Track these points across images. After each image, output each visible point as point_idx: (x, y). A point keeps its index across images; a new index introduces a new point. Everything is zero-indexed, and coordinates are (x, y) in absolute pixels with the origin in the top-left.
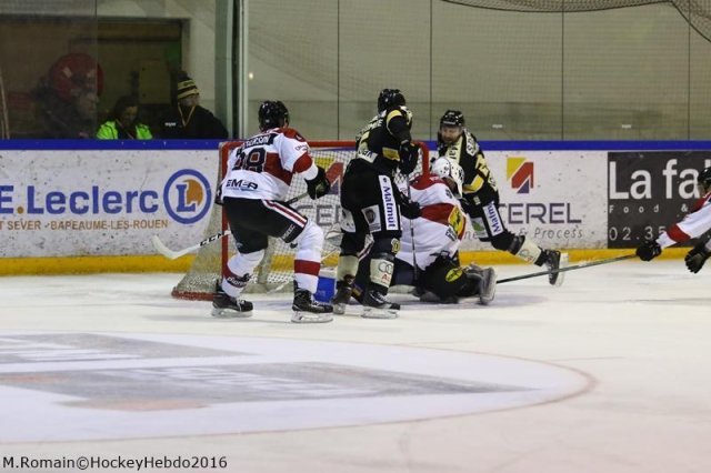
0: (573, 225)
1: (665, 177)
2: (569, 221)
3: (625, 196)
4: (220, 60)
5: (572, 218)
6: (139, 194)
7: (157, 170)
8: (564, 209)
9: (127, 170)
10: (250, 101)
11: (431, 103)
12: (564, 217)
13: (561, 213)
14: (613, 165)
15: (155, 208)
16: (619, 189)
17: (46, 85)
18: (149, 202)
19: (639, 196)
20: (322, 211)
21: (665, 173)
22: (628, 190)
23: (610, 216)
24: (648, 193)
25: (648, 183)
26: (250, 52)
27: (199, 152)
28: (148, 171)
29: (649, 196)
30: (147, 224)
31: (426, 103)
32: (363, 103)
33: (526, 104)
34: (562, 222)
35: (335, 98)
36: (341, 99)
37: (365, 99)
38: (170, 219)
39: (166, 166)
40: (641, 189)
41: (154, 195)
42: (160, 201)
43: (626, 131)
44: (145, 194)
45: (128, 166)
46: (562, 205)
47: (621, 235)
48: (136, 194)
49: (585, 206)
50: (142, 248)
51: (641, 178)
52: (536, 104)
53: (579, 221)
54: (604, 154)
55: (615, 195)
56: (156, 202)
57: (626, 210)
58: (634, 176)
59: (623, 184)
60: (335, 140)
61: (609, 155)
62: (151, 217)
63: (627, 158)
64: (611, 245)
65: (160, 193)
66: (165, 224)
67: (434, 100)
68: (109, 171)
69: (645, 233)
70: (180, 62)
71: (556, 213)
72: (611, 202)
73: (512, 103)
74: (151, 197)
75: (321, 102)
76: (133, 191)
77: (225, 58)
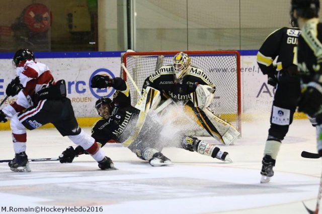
4: (120, 6)
6: (75, 83)
7: (85, 69)
9: (68, 69)
10: (137, 29)
11: (240, 29)
15: (84, 90)
17: (22, 22)
18: (81, 87)
26: (137, 2)
27: (109, 58)
28: (80, 70)
30: (80, 100)
31: (237, 29)
32: (202, 29)
35: (186, 27)
36: (189, 27)
37: (203, 27)
38: (93, 97)
39: (90, 67)
41: (84, 83)
44: (78, 83)
45: (69, 67)
48: (73, 83)
56: (85, 87)
62: (82, 96)
65: (87, 82)
66: (90, 99)
67: (241, 27)
68: (58, 70)
70: (97, 7)
74: (82, 84)
75: (178, 29)
76: (71, 82)
77: (123, 5)
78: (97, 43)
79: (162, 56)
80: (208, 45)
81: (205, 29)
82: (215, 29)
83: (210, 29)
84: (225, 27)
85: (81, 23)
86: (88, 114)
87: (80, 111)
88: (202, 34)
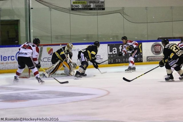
0: (101, 60)
1: (119, 49)
2: (100, 59)
3: (111, 53)
4: (26, 28)
5: (101, 58)
7: (14, 52)
8: (99, 56)
9: (8, 52)
10: (33, 36)
11: (71, 35)
12: (99, 58)
13: (98, 57)
14: (109, 47)
15: (14, 59)
16: (110, 52)
18: (12, 58)
19: (114, 53)
20: (49, 59)
21: (119, 48)
22: (112, 52)
23: (108, 57)
24: (116, 52)
25: (116, 50)
26: (33, 26)
28: (12, 52)
29: (116, 53)
30: (13, 63)
31: (69, 35)
33: (90, 35)
34: (99, 59)
36: (52, 35)
40: (115, 52)
41: (14, 57)
42: (15, 58)
43: (111, 40)
44: (12, 56)
46: (98, 55)
47: (111, 61)
49: (103, 56)
50: (11, 68)
51: (115, 49)
52: (93, 35)
53: (102, 59)
54: (107, 44)
55: (109, 53)
57: (112, 56)
58: (113, 49)
59: (111, 51)
60: (51, 44)
61: (108, 45)
62: (13, 61)
63: (112, 45)
64: (109, 63)
65: (15, 56)
66: (16, 62)
68: (4, 52)
69: (116, 61)
70: (18, 29)
71: (97, 57)
72: (109, 54)
73: (87, 35)
75: (48, 36)
76: (9, 56)
77: (27, 28)
78: (18, 42)
79: (42, 46)
80: (59, 42)
81: (58, 36)
82: (61, 36)
83: (60, 36)
84: (65, 35)
85: (12, 34)
86: (15, 68)
87: (12, 67)
88: (57, 38)
